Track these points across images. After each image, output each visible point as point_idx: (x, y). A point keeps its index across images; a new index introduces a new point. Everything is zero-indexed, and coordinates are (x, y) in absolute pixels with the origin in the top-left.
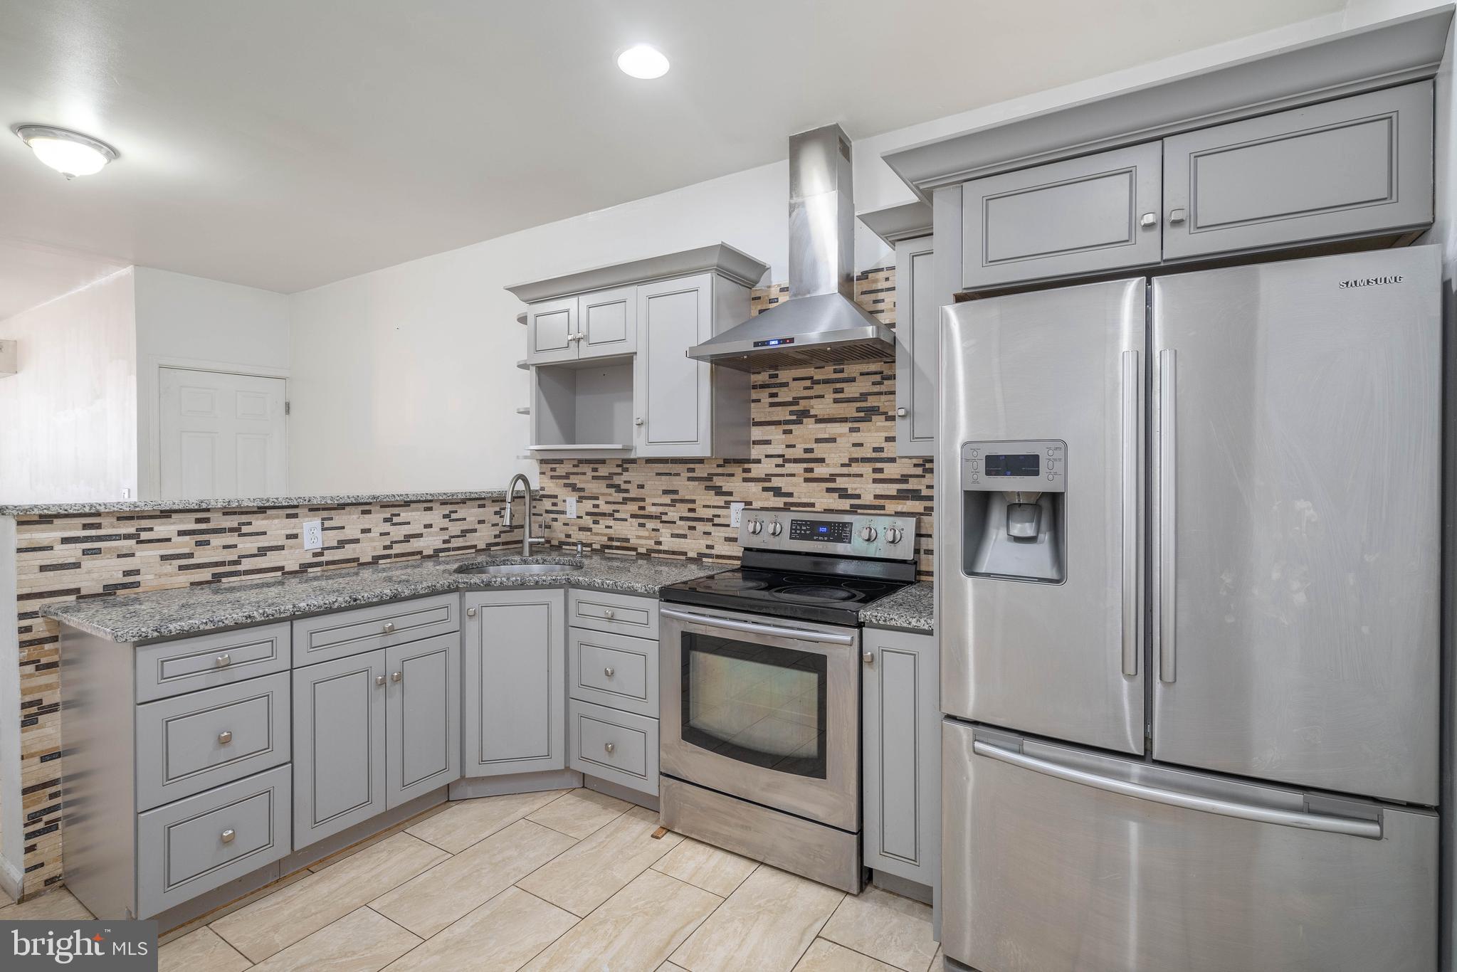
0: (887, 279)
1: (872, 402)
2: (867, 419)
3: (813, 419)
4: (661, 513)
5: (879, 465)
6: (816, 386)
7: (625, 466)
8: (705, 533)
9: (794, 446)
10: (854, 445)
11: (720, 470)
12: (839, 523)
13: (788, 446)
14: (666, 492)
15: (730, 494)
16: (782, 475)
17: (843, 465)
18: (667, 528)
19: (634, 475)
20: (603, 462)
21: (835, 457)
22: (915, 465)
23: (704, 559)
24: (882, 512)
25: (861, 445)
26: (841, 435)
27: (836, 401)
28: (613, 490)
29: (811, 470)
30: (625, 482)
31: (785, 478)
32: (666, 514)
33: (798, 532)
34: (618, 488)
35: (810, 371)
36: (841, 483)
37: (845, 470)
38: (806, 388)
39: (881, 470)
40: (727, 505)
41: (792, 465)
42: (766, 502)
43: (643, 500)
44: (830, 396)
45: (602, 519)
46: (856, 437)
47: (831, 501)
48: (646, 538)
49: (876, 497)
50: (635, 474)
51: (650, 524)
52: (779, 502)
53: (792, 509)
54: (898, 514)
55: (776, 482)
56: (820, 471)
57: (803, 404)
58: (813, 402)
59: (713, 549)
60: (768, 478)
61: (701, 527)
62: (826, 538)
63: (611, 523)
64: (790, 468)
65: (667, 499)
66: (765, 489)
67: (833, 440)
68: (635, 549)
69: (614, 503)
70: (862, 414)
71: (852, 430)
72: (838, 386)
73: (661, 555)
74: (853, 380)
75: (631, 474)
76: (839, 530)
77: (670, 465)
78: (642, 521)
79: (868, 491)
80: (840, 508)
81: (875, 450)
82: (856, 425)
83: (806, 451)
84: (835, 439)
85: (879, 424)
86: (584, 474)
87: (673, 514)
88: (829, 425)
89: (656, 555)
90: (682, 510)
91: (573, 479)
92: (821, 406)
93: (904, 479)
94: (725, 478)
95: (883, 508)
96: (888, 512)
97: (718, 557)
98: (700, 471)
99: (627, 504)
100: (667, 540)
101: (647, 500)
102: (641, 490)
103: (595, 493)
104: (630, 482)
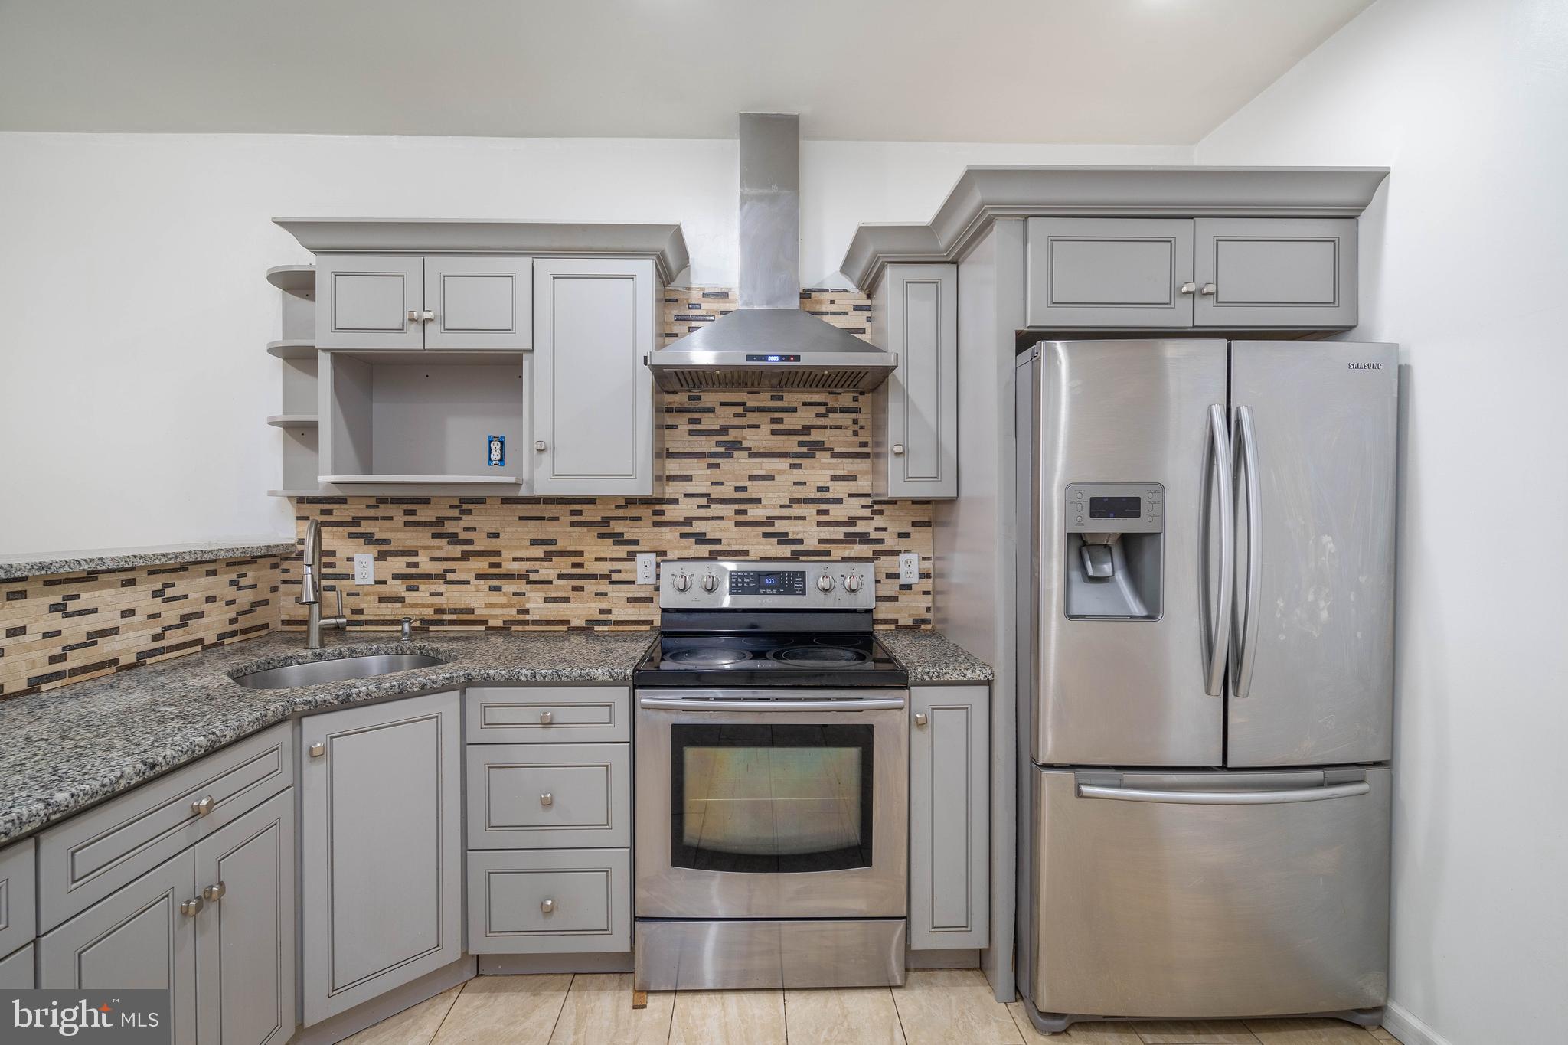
0: (832, 302)
1: (815, 436)
2: (810, 455)
3: (746, 453)
4: (527, 571)
5: (824, 507)
6: (749, 414)
7: (465, 507)
8: (597, 594)
9: (722, 484)
10: (796, 483)
11: (620, 513)
12: (789, 572)
13: (713, 483)
14: (534, 542)
15: (636, 542)
16: (707, 518)
17: (782, 506)
18: (539, 590)
19: (482, 520)
20: (426, 501)
21: (772, 498)
22: (863, 507)
23: (596, 628)
24: (827, 558)
25: (804, 484)
26: (780, 472)
27: (774, 432)
28: (445, 541)
29: (744, 512)
30: (466, 530)
31: (711, 522)
32: (537, 571)
33: (740, 585)
34: (453, 539)
35: (742, 396)
36: (780, 526)
37: (786, 512)
38: (736, 416)
39: (826, 512)
40: (631, 556)
41: (719, 506)
42: (686, 552)
43: (499, 554)
44: (767, 427)
45: (424, 583)
46: (798, 475)
47: (769, 547)
48: (503, 606)
49: (821, 541)
50: (480, 518)
51: (509, 587)
52: (704, 550)
53: (719, 558)
54: (845, 559)
55: (698, 527)
56: (755, 513)
57: (733, 434)
58: (746, 432)
59: (610, 613)
60: (688, 521)
61: (591, 586)
62: (775, 591)
63: (439, 587)
64: (717, 509)
65: (538, 552)
66: (683, 536)
67: (771, 478)
68: (484, 622)
69: (446, 559)
70: (805, 449)
71: (793, 466)
72: (777, 415)
73: (527, 628)
74: (794, 410)
75: (477, 518)
76: (789, 580)
77: (542, 506)
78: (495, 583)
79: (811, 534)
80: (779, 556)
81: (820, 489)
82: (797, 461)
83: (738, 489)
84: (773, 476)
85: (824, 461)
86: (391, 518)
87: (547, 571)
88: (766, 460)
89: (520, 628)
90: (564, 565)
91: (365, 527)
92: (756, 438)
93: (852, 521)
94: (628, 522)
95: (828, 553)
96: (834, 558)
97: (617, 623)
98: (590, 513)
99: (468, 560)
100: (538, 606)
101: (505, 554)
102: (494, 540)
103: (410, 547)
104: (474, 530)
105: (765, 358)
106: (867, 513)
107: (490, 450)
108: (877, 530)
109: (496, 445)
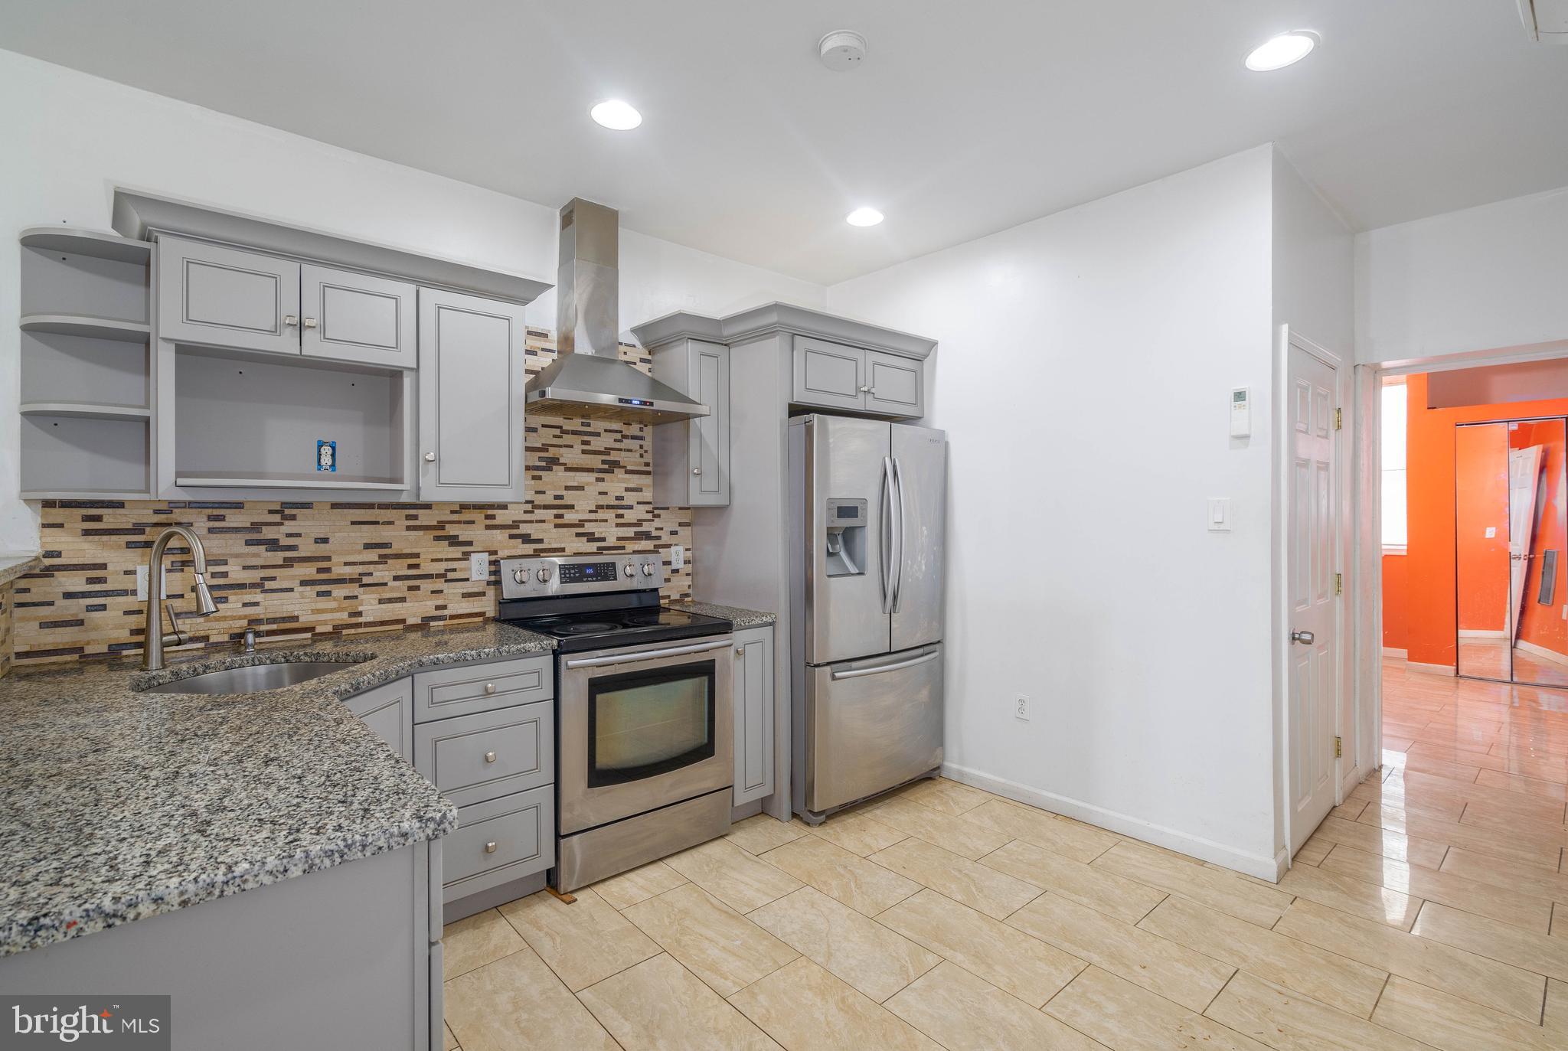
0: (625, 353)
1: (614, 456)
2: (610, 471)
3: (563, 467)
4: (360, 574)
5: (620, 512)
6: (565, 436)
7: (287, 512)
8: (433, 592)
9: (544, 492)
10: (600, 493)
11: (455, 517)
12: (604, 564)
13: (537, 492)
14: (368, 546)
15: (470, 543)
16: (531, 522)
17: (590, 511)
18: (373, 593)
19: (307, 526)
20: (238, 506)
21: (583, 504)
22: (647, 512)
23: (432, 624)
24: (623, 551)
25: (606, 493)
26: (588, 484)
27: (584, 452)
28: (263, 548)
29: (561, 516)
30: (289, 535)
31: (535, 525)
32: (371, 574)
33: (568, 576)
34: (273, 545)
35: (558, 420)
36: (589, 528)
37: (593, 516)
38: (555, 436)
39: (622, 516)
40: (466, 556)
41: (542, 511)
42: (514, 550)
43: (329, 559)
44: (578, 447)
45: (235, 594)
46: (602, 487)
47: (580, 544)
48: (332, 611)
49: (619, 539)
50: (308, 523)
51: (339, 592)
52: (529, 549)
53: (542, 554)
54: (635, 552)
55: (524, 529)
56: (570, 517)
57: (552, 452)
58: (562, 450)
59: (446, 609)
60: (515, 525)
61: (426, 586)
62: (594, 579)
63: (257, 596)
64: (540, 514)
65: (373, 555)
66: (512, 537)
67: (581, 488)
68: (311, 629)
69: (263, 567)
70: (606, 466)
71: (598, 480)
72: (586, 438)
73: (360, 630)
74: (598, 434)
75: (302, 523)
76: (604, 570)
77: (377, 511)
78: (324, 588)
79: (611, 533)
80: (588, 551)
81: (618, 498)
82: (601, 475)
83: (556, 497)
84: (583, 487)
85: (620, 476)
86: (189, 524)
87: (381, 574)
88: (578, 474)
89: (353, 631)
90: (401, 567)
91: (155, 534)
92: (570, 456)
93: (639, 523)
94: (462, 525)
95: (623, 548)
96: (628, 551)
97: (452, 617)
98: (425, 518)
99: (292, 566)
100: (371, 608)
101: (334, 559)
102: (322, 545)
103: (215, 555)
104: (299, 535)
105: (629, 401)
106: (650, 516)
107: (320, 455)
108: (657, 529)
109: (326, 451)
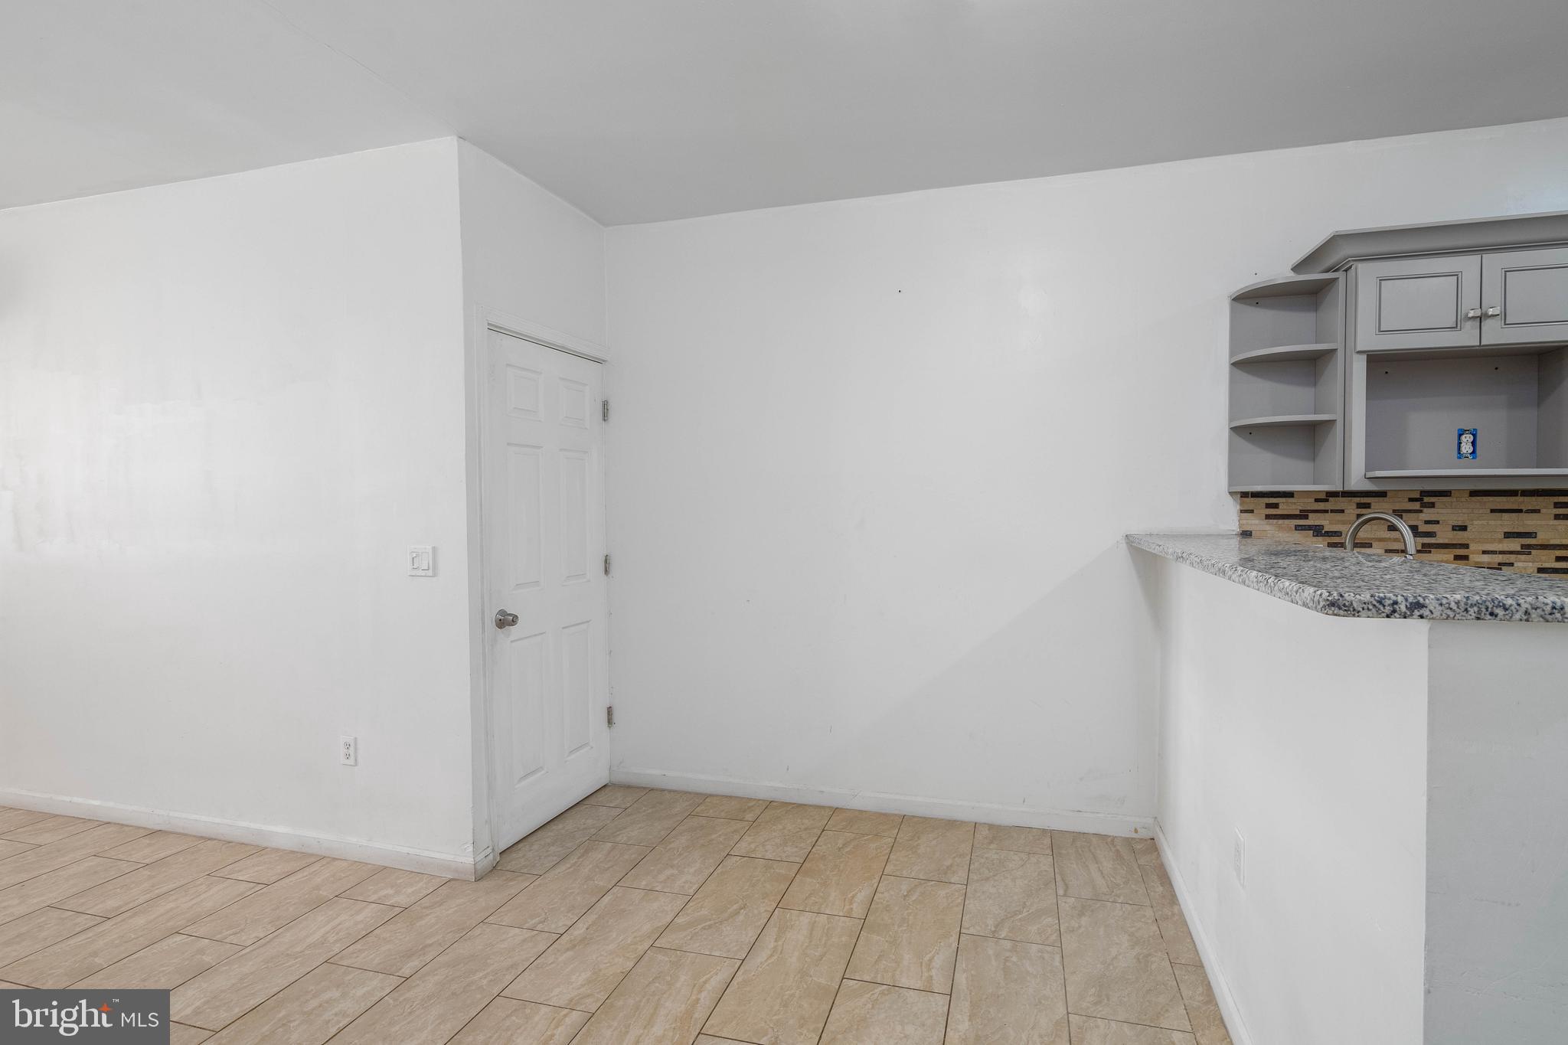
7: (1426, 499)
14: (1509, 535)
19: (1446, 514)
20: (1383, 495)
30: (1427, 522)
43: (1466, 546)
50: (1444, 511)
65: (1514, 545)
75: (1440, 511)
77: (1519, 498)
86: (1342, 511)
90: (1547, 559)
91: (1313, 520)
99: (1430, 552)
101: (1473, 547)
102: (1460, 533)
103: (1365, 539)
104: (1437, 522)
107: (1460, 443)
109: (1467, 439)
